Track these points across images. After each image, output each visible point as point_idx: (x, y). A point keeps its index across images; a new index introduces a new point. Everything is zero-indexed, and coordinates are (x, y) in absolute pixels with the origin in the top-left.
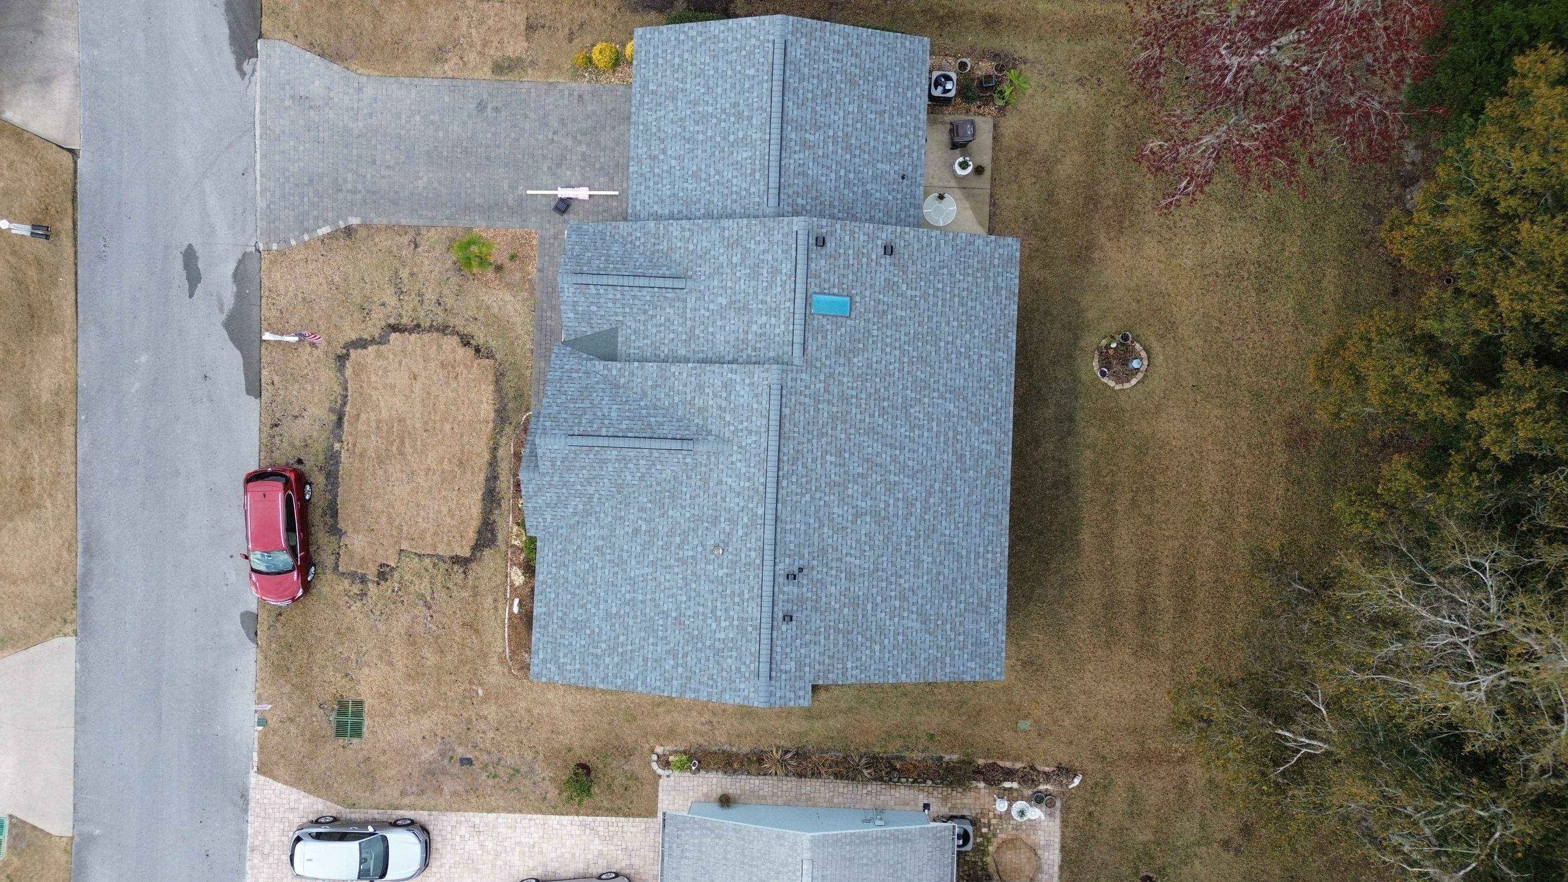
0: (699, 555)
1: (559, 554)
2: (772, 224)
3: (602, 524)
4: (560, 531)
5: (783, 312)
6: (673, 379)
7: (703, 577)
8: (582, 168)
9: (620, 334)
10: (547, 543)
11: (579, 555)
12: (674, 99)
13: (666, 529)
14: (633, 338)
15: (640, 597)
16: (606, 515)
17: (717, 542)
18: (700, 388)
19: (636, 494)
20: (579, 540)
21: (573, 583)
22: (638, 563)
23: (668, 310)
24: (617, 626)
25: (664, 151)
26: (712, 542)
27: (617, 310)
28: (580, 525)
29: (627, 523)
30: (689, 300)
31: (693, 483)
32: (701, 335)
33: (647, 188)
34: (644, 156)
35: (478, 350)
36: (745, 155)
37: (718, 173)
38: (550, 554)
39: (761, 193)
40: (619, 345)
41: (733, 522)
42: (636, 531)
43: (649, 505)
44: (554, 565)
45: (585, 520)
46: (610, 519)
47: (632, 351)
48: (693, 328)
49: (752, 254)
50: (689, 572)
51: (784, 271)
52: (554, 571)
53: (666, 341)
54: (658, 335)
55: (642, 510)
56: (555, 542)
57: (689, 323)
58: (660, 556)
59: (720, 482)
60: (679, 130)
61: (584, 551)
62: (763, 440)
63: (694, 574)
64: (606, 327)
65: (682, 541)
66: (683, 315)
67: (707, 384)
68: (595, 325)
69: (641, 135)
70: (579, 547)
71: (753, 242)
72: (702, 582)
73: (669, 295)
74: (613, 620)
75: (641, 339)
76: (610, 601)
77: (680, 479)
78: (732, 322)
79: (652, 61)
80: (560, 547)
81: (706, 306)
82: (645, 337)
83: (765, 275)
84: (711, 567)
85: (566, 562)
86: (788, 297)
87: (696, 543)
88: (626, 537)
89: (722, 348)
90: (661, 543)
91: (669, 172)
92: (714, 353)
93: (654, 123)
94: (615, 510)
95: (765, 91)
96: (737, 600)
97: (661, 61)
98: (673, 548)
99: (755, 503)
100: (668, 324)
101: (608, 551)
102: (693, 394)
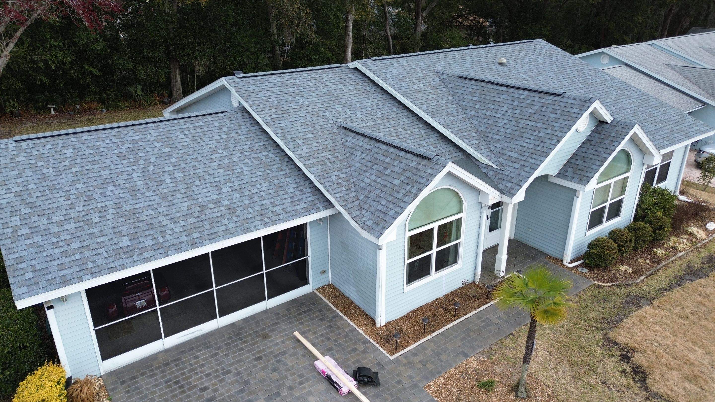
5: (313, 76)
7: (525, 68)
8: (291, 388)
12: (135, 212)
17: (499, 66)
18: (419, 92)
24: (613, 97)
25: (217, 202)
32: (379, 113)
34: (235, 219)
35: (625, 358)
36: (181, 136)
37: (214, 151)
39: (215, 119)
41: (478, 63)
48: (380, 119)
49: (281, 98)
51: (280, 80)
53: (409, 132)
54: (409, 138)
57: (377, 122)
60: (179, 196)
62: (413, 59)
67: (412, 89)
69: (207, 232)
78: (349, 99)
79: (78, 256)
81: (352, 115)
86: (299, 75)
91: (241, 190)
93: (183, 223)
95: (93, 137)
97: (75, 245)
99: (454, 55)
102: (428, 94)
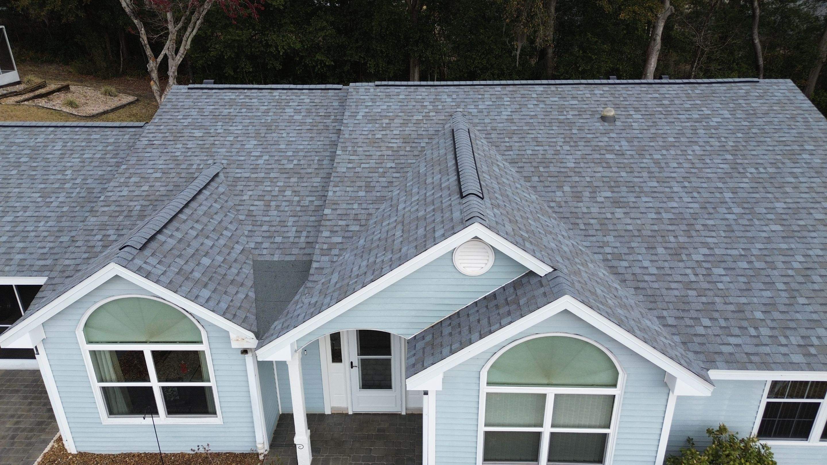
0: (624, 135)
1: (723, 323)
2: (169, 106)
3: (626, 251)
4: (671, 321)
5: (283, 97)
6: (358, 170)
7: (653, 131)
9: (268, 258)
10: (711, 348)
11: (706, 285)
13: (600, 169)
14: (279, 239)
15: (728, 195)
16: (606, 244)
17: (596, 120)
18: (374, 142)
19: (552, 204)
20: (673, 285)
21: (768, 294)
22: (671, 199)
23: (245, 198)
24: (801, 223)
26: (598, 124)
27: (222, 242)
28: (641, 285)
29: (609, 216)
30: (239, 175)
31: (517, 144)
32: (295, 162)
33: (22, 251)
36: (58, 147)
37: (63, 171)
38: (732, 340)
40: (288, 258)
41: (561, 109)
42: (617, 203)
43: (567, 189)
44: (753, 332)
45: (629, 277)
46: (610, 239)
47: (303, 239)
48: (283, 171)
49: (199, 120)
50: (652, 144)
51: (233, 97)
52: (765, 331)
53: (297, 199)
54: (282, 209)
55: (578, 197)
56: (700, 330)
57: (272, 175)
58: (645, 174)
59: (510, 120)
61: (693, 278)
62: (445, 90)
63: (653, 139)
64: (248, 270)
65: (611, 151)
66: (259, 182)
67: (370, 136)
68: (239, 279)
70: (688, 285)
71: (182, 121)
72: (662, 132)
73: (221, 189)
74: (796, 228)
75: (285, 229)
76: (764, 235)
77: (515, 157)
78: (284, 135)
80: (706, 322)
81: (252, 158)
82: (283, 223)
83: (232, 110)
84: (633, 124)
85: (732, 308)
86: (267, 94)
87: (606, 139)
88: (632, 215)
89: (319, 143)
90: (623, 174)
91: (19, 223)
92: (325, 150)
94: (591, 232)
96: (666, 102)
98: (625, 161)
99: (530, 93)
100: (267, 198)
101: (672, 239)
102: (383, 148)
